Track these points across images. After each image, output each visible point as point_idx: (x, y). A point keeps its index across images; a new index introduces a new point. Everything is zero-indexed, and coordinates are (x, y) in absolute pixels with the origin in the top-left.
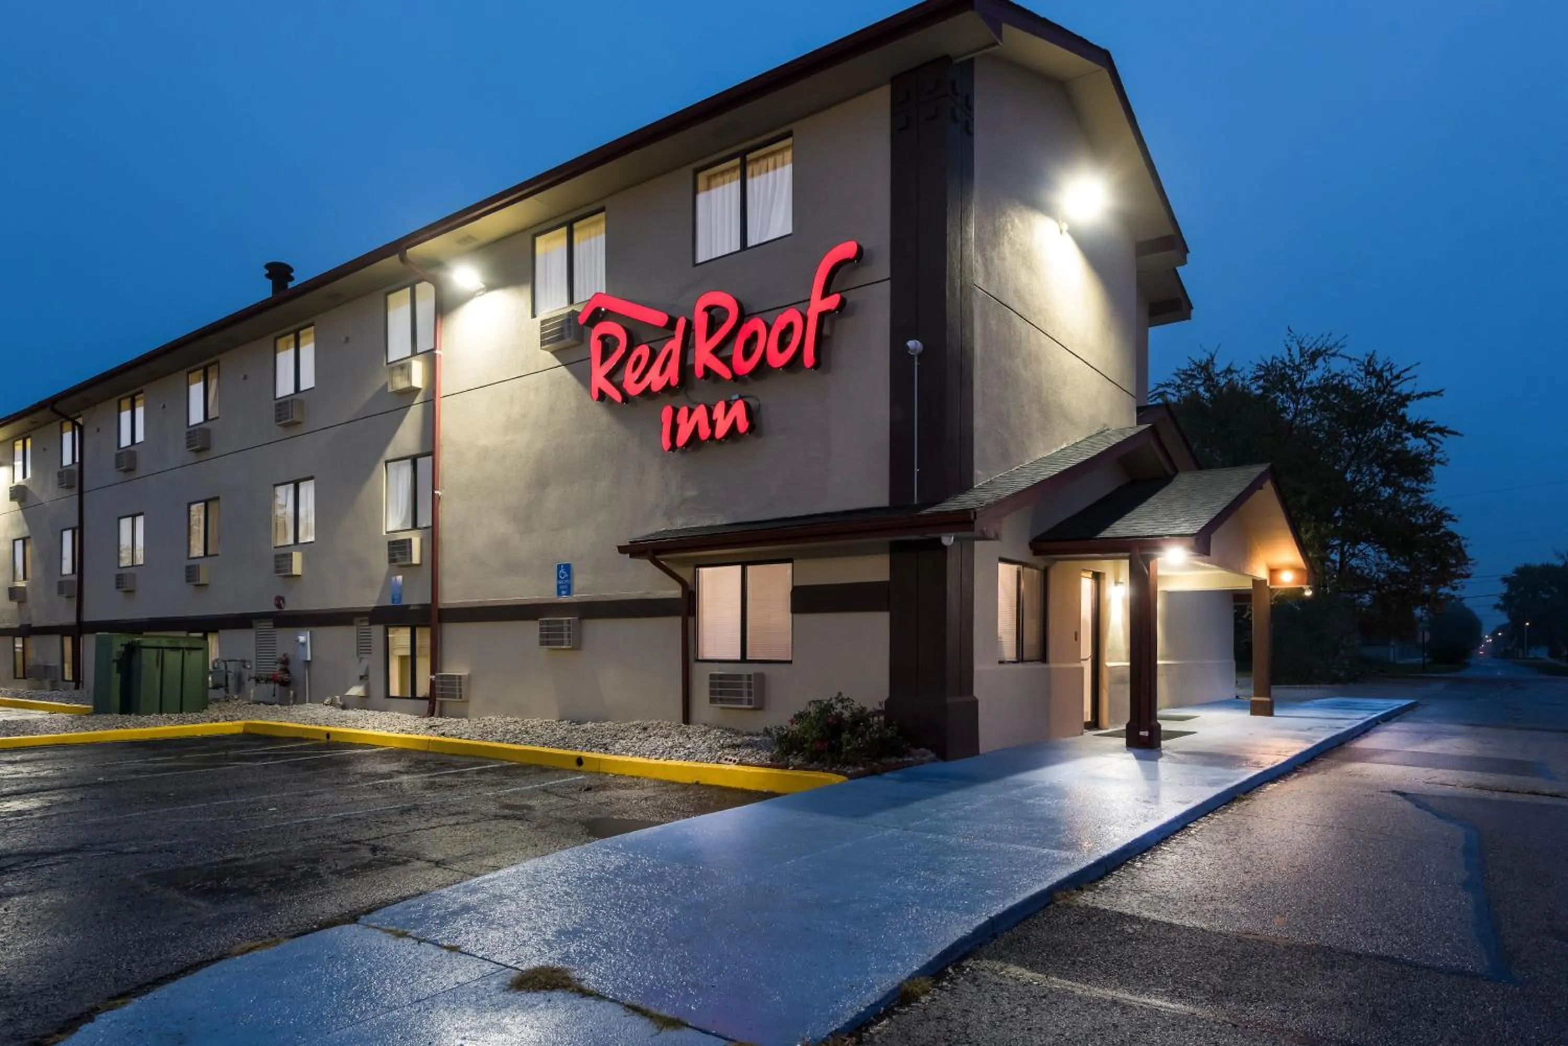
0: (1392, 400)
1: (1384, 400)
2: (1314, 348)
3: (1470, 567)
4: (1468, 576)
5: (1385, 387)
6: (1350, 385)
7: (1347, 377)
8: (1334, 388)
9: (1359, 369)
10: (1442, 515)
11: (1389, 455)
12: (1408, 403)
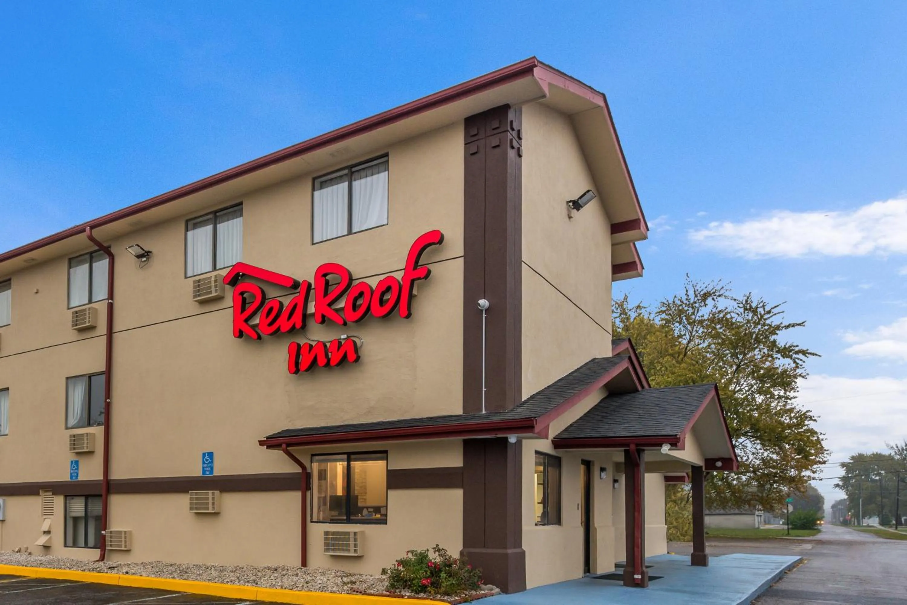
0: (765, 329)
1: (759, 329)
2: (705, 291)
3: (825, 455)
4: (824, 463)
5: (760, 320)
6: (732, 318)
7: (730, 313)
8: (720, 321)
9: (738, 307)
10: (804, 417)
11: (762, 372)
12: (777, 332)
